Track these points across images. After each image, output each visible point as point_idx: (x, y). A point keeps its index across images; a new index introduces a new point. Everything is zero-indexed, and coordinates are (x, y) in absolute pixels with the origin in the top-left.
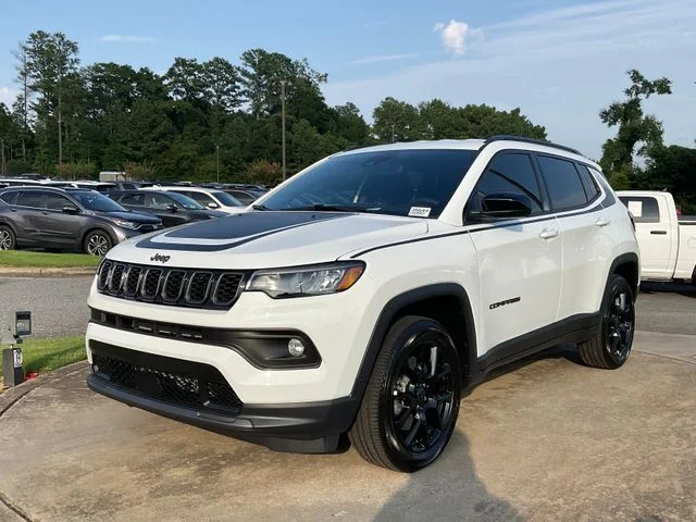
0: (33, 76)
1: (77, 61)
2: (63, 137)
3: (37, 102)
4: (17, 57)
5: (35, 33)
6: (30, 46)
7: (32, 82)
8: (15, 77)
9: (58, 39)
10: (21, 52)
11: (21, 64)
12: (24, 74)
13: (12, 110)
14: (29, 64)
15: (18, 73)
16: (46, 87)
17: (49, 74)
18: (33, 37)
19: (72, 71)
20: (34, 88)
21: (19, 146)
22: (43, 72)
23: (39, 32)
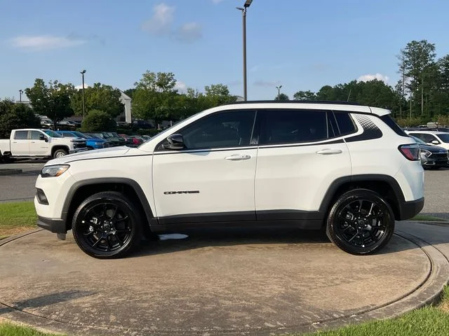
0: (408, 68)
1: (434, 55)
2: (424, 102)
3: (410, 83)
4: (399, 58)
5: (410, 43)
6: (407, 51)
7: (407, 71)
8: (398, 70)
9: (423, 44)
10: (402, 55)
11: (401, 62)
12: (403, 68)
13: (395, 90)
14: (406, 61)
15: (399, 68)
16: (415, 73)
17: (418, 65)
18: (409, 45)
19: (431, 62)
20: (408, 75)
21: (398, 109)
22: (414, 65)
23: (413, 42)
